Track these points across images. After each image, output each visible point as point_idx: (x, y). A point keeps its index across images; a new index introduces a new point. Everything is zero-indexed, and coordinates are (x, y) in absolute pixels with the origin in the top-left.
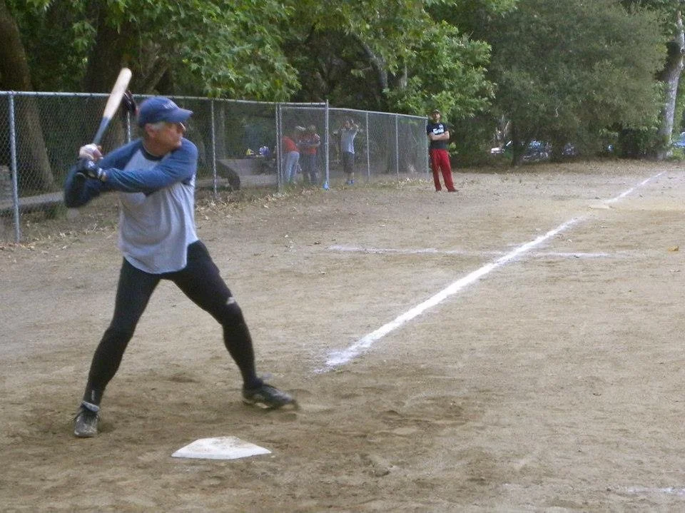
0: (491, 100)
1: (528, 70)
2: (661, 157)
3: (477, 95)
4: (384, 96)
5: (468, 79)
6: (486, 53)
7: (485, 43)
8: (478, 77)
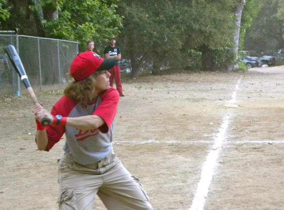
0: (120, 29)
2: (230, 69)
4: (42, 26)
5: (103, 14)
8: (110, 12)
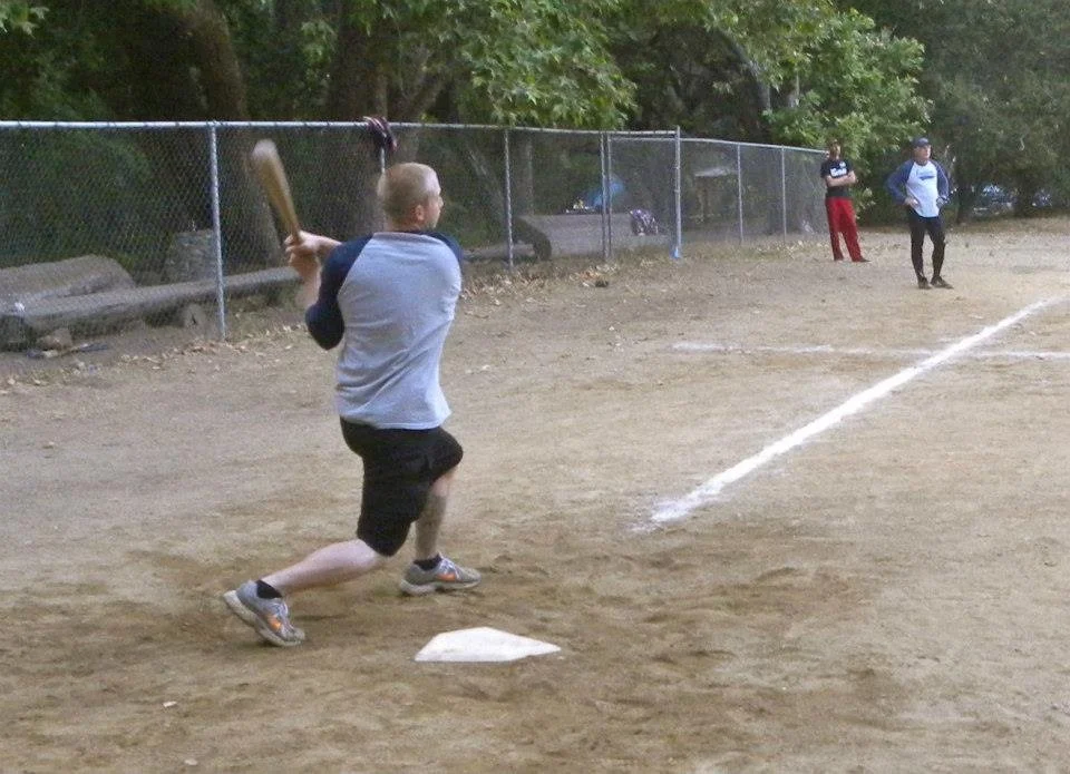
0: (923, 125)
1: (978, 81)
3: (903, 117)
5: (890, 95)
6: (916, 56)
7: (914, 41)
8: (904, 91)
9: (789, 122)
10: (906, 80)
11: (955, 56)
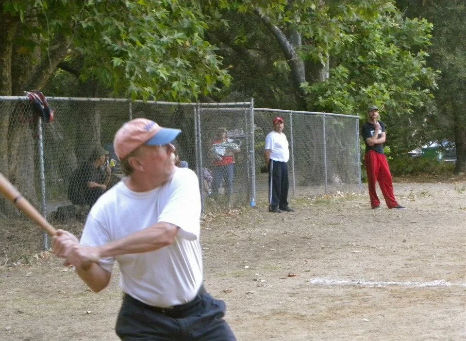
0: (433, 92)
4: (301, 91)
5: (405, 67)
6: (427, 33)
7: (424, 20)
8: (416, 63)
9: (323, 92)
10: (419, 54)
11: (455, 33)
